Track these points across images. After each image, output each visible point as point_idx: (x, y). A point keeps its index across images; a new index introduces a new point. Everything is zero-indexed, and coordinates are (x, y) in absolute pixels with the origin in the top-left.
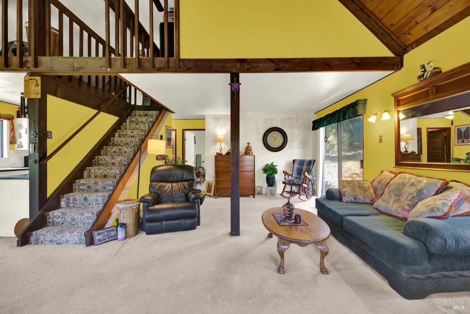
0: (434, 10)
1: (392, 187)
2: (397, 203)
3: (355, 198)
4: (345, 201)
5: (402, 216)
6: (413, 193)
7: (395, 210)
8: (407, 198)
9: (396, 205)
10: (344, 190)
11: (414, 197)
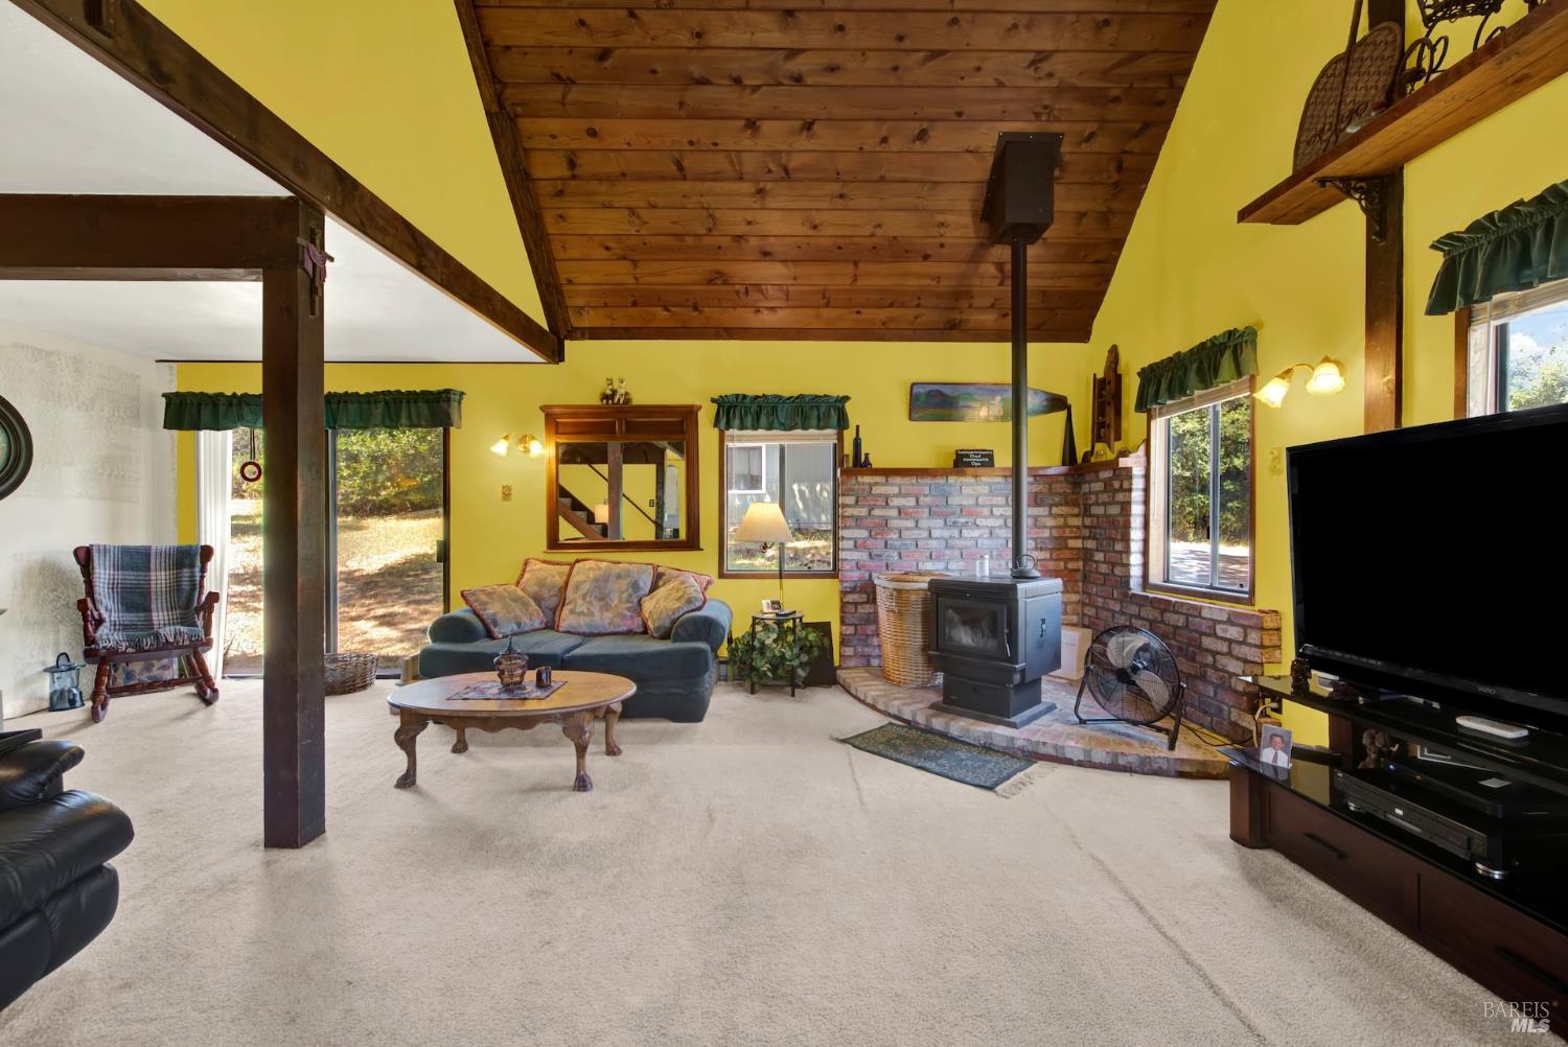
0: (635, 304)
1: (586, 587)
2: (607, 611)
3: (519, 625)
4: (500, 636)
5: (625, 628)
6: (627, 590)
7: (610, 624)
8: (620, 600)
9: (608, 615)
10: (491, 611)
11: (630, 596)
